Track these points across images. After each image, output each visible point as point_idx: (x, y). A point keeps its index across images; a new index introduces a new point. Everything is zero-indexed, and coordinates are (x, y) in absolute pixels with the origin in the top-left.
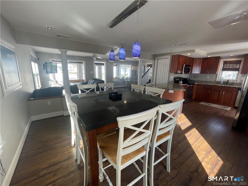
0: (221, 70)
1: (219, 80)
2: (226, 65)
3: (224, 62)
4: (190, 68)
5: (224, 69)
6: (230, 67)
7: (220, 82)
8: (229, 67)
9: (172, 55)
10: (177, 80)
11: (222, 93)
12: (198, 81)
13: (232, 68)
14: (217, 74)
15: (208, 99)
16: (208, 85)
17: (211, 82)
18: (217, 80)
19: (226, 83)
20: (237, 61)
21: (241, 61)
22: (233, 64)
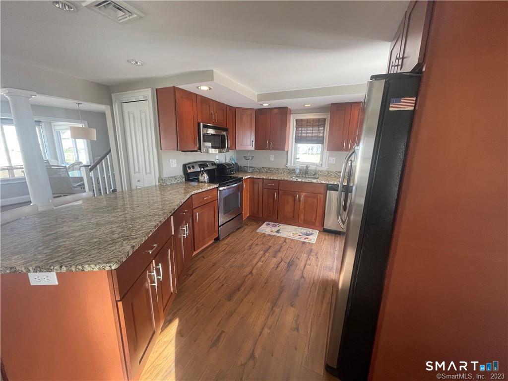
0: (294, 140)
1: (292, 165)
2: (300, 129)
3: (297, 121)
4: (225, 133)
5: (299, 139)
6: (308, 135)
7: (294, 170)
8: (312, 133)
9: (156, 89)
10: (192, 170)
11: (300, 197)
12: (254, 170)
13: (312, 137)
14: (288, 151)
15: (276, 216)
16: (271, 179)
17: (278, 169)
18: (289, 164)
19: (305, 172)
20: (319, 119)
21: (325, 120)
22: (313, 126)
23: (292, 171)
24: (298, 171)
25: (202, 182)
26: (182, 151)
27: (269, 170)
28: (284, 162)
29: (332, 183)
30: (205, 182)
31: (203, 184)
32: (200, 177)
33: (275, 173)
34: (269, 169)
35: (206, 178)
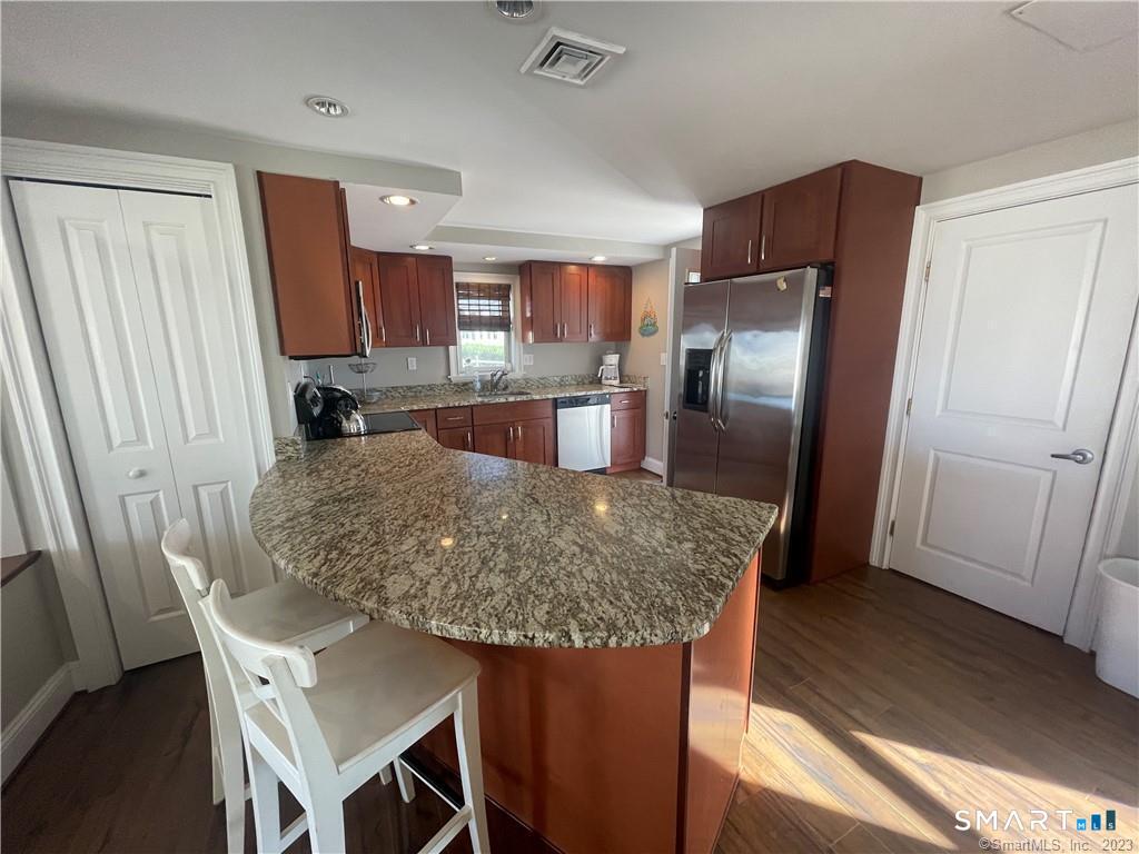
0: (457, 325)
1: (462, 374)
2: (466, 301)
3: (457, 285)
5: (465, 322)
7: (469, 383)
8: (480, 310)
11: (516, 431)
13: (490, 317)
17: (431, 387)
18: (453, 375)
19: (493, 385)
20: (500, 285)
21: (508, 288)
22: (490, 297)
23: (465, 387)
24: (478, 385)
25: (351, 435)
26: (291, 358)
27: (413, 392)
28: (442, 372)
29: (563, 395)
30: (359, 435)
31: (356, 439)
32: (345, 424)
33: (426, 396)
34: (409, 388)
35: (360, 421)
